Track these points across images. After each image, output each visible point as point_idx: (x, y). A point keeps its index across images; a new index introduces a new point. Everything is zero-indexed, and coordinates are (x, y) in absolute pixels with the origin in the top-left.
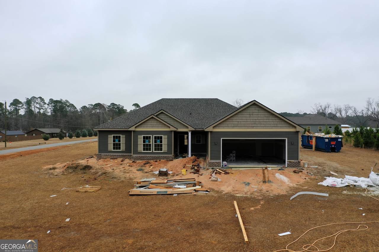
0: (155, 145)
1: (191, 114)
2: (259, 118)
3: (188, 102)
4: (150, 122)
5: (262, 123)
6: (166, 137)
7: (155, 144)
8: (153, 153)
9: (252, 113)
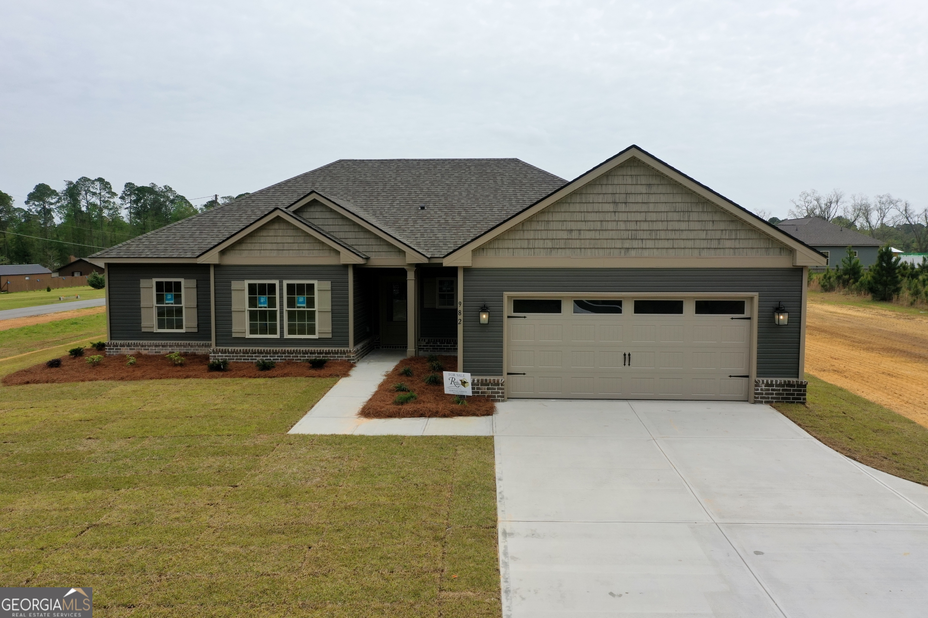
0: (291, 315)
1: (423, 208)
2: (653, 216)
3: (422, 171)
4: (272, 233)
5: (663, 235)
6: (327, 285)
7: (289, 311)
8: (282, 341)
9: (622, 198)
